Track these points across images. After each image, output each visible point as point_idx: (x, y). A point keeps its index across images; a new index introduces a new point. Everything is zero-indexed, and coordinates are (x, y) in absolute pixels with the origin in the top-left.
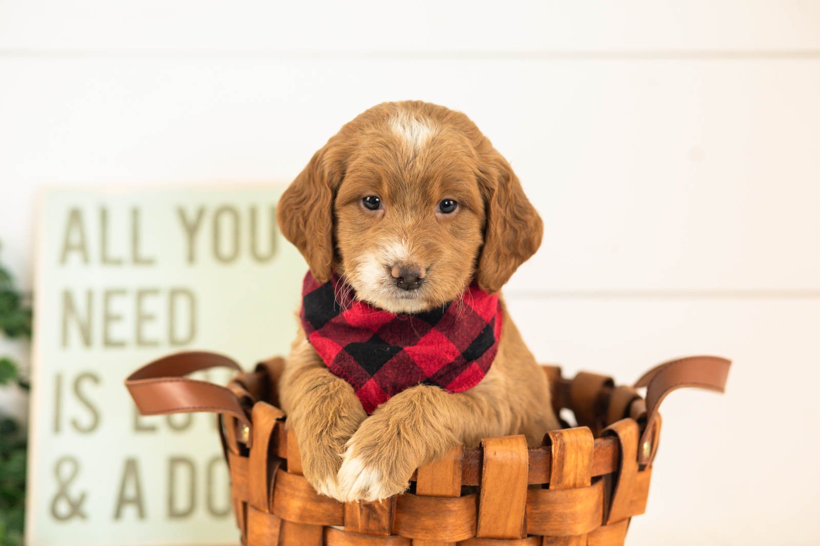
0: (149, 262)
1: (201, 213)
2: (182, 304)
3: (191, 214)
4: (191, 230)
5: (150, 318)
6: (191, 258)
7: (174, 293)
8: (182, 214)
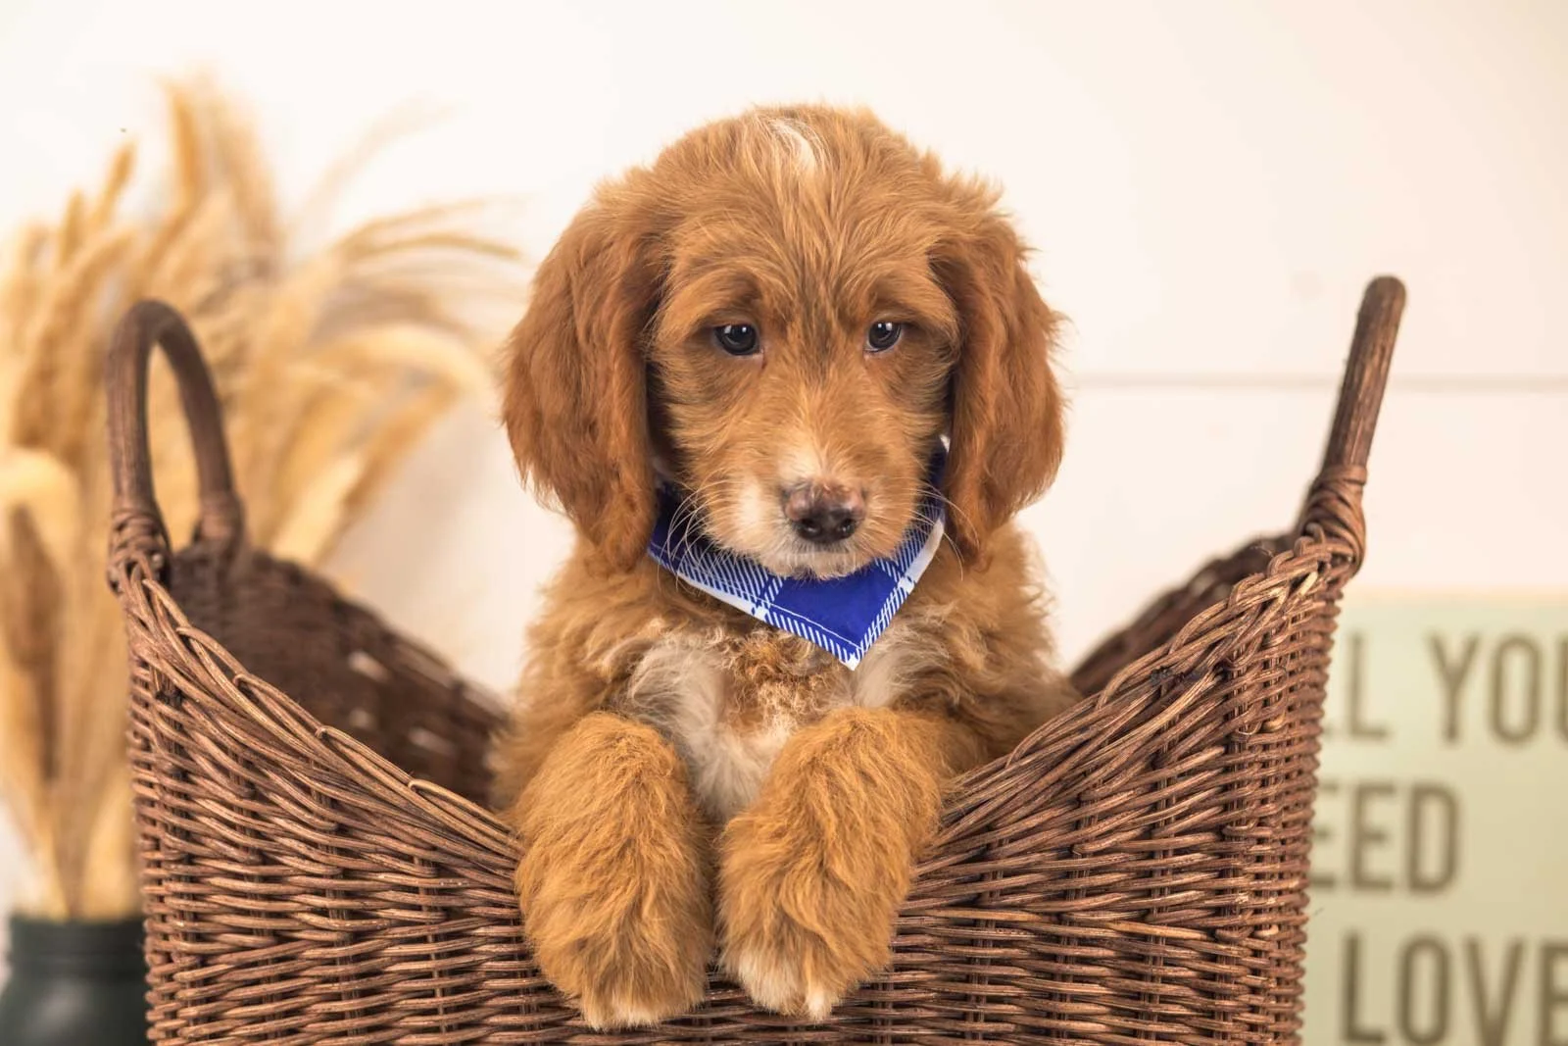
0: (1379, 734)
1: (1472, 647)
2: (1433, 814)
3: (1454, 650)
4: (1454, 679)
5: (1378, 837)
6: (1452, 731)
7: (1421, 794)
8: (1437, 648)
